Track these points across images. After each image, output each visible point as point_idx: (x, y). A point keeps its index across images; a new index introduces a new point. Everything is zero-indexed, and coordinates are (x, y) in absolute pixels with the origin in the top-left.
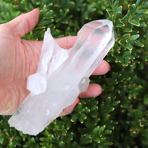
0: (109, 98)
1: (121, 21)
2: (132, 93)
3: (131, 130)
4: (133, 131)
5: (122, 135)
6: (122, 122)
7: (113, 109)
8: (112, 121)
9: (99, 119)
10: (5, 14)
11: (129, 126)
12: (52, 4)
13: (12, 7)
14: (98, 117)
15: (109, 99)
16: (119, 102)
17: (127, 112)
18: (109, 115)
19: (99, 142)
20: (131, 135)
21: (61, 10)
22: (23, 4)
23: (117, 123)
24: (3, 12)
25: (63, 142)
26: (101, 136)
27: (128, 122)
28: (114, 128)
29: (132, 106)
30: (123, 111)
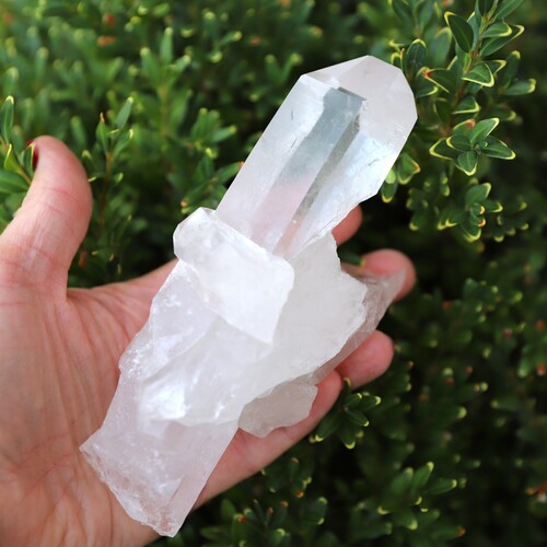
0: (448, 372)
1: (429, 74)
2: (532, 354)
3: (530, 491)
4: (536, 494)
5: (498, 509)
6: (496, 461)
7: (463, 413)
8: (458, 458)
9: (410, 448)
10: (69, 66)
11: (525, 476)
12: (237, 36)
13: (95, 42)
14: (409, 440)
15: (448, 376)
16: (484, 386)
17: (514, 424)
18: (448, 437)
19: (414, 526)
20: (532, 507)
21: (270, 59)
22: (133, 34)
23: (477, 464)
24: (62, 58)
25: (286, 530)
26: (418, 503)
27: (519, 463)
28: (467, 484)
29: (532, 403)
30: (501, 422)
